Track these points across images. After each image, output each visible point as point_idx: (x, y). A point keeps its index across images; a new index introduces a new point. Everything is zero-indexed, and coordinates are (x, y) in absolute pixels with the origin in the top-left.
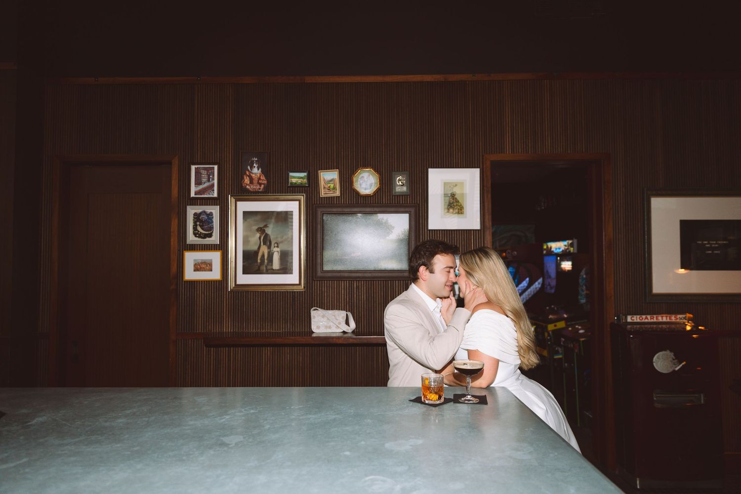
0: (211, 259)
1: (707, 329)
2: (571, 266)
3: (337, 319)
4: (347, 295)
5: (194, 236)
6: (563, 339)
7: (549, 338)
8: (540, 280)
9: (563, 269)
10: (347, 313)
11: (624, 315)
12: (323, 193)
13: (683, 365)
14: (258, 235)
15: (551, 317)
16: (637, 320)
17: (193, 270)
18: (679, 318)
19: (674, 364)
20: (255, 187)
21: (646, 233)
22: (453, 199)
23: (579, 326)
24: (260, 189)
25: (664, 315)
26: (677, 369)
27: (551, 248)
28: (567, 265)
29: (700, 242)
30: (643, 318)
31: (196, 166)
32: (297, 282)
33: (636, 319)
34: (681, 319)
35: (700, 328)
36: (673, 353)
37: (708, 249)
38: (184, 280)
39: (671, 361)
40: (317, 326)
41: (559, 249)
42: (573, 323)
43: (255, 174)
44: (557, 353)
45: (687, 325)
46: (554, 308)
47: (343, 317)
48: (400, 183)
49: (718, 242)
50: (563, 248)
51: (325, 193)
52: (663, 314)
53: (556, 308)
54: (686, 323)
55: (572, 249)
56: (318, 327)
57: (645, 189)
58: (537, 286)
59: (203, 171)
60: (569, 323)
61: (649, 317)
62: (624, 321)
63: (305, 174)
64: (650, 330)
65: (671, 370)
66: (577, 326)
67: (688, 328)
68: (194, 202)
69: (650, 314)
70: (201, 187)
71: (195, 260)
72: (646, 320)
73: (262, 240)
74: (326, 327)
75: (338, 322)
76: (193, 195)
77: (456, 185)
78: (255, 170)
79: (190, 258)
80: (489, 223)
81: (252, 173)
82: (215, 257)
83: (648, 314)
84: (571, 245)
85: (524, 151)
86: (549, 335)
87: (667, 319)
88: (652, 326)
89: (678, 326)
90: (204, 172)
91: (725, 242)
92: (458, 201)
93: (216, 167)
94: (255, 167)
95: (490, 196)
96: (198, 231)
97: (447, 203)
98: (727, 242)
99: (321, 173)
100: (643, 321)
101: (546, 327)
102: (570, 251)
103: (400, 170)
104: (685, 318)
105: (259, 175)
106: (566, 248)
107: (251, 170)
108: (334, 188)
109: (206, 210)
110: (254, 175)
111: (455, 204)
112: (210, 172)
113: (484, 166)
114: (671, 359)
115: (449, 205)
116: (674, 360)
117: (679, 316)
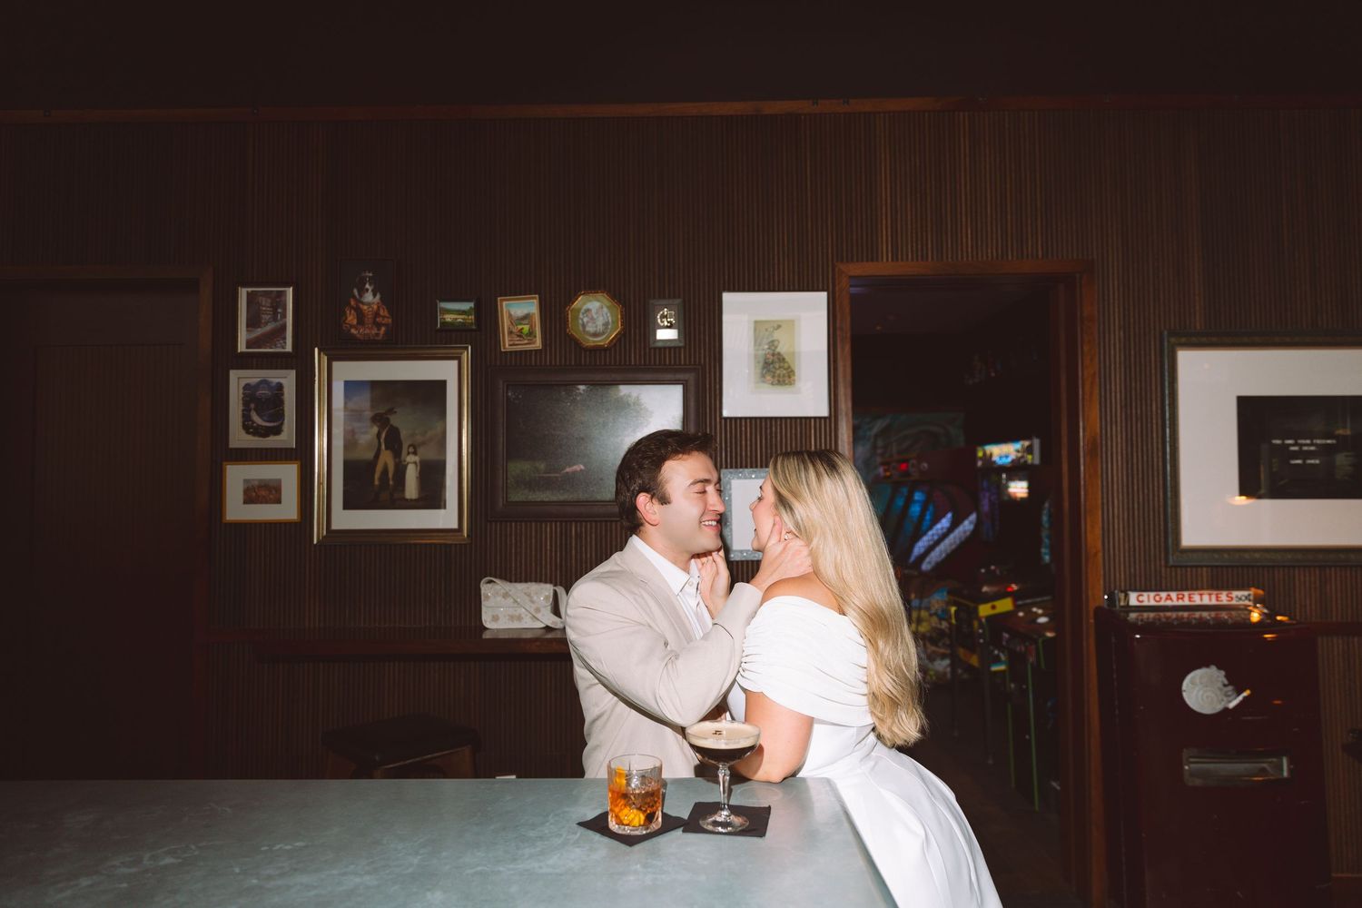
0: (278, 477)
1: (1294, 622)
2: (1026, 491)
3: (533, 602)
4: (556, 552)
5: (243, 432)
6: (1006, 635)
7: (981, 631)
8: (973, 517)
9: (1013, 495)
10: (556, 588)
11: (1122, 592)
12: (507, 344)
13: (1245, 698)
14: (375, 429)
15: (985, 589)
16: (1149, 601)
17: (242, 501)
18: (1237, 597)
19: (1227, 696)
20: (367, 331)
21: (1168, 422)
22: (773, 355)
23: (1039, 608)
24: (377, 335)
25: (1205, 592)
26: (1232, 705)
27: (991, 455)
28: (1019, 489)
29: (1278, 442)
30: (1161, 598)
31: (250, 290)
32: (455, 526)
33: (1148, 599)
34: (1240, 599)
35: (1279, 618)
36: (1223, 673)
37: (1296, 455)
38: (224, 521)
39: (1221, 690)
40: (493, 617)
41: (1007, 457)
42: (1028, 601)
43: (369, 304)
44: (997, 660)
45: (1251, 611)
46: (994, 571)
47: (546, 598)
48: (666, 323)
49: (1314, 441)
50: (1013, 456)
51: (511, 343)
52: (1202, 589)
53: (998, 572)
54: (1250, 608)
55: (1030, 457)
56: (495, 618)
57: (1166, 333)
58: (967, 528)
59: (264, 299)
60: (1020, 603)
61: (1173, 595)
62: (1122, 604)
63: (471, 305)
64: (1175, 623)
65: (1218, 708)
66: (1034, 609)
67: (1255, 617)
68: (246, 362)
69: (1176, 590)
70: (259, 332)
71: (246, 481)
72: (1169, 603)
73: (382, 440)
74: (512, 618)
75: (534, 606)
76: (242, 347)
77: (779, 327)
78: (369, 297)
79: (237, 477)
80: (845, 405)
81: (363, 303)
82: (287, 474)
83: (1172, 590)
84: (1029, 450)
85: (917, 256)
86: (981, 626)
87: (1210, 600)
88: (1180, 614)
89: (1234, 613)
90: (266, 302)
91: (1329, 441)
92: (784, 359)
93: (290, 291)
94: (367, 290)
95: (848, 348)
96: (253, 422)
97: (761, 364)
98: (1334, 441)
99: (504, 303)
100: (1162, 603)
101: (976, 611)
102: (1026, 462)
103: (665, 294)
104: (1247, 598)
105: (375, 307)
106: (1020, 455)
107: (361, 296)
108: (531, 333)
109: (270, 380)
110: (365, 307)
111: (777, 365)
112: (278, 301)
113: (837, 288)
114: (1220, 685)
115: (764, 368)
116: (1225, 685)
117: (1235, 594)
